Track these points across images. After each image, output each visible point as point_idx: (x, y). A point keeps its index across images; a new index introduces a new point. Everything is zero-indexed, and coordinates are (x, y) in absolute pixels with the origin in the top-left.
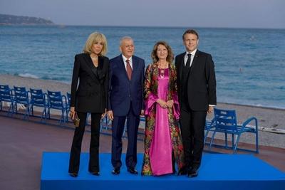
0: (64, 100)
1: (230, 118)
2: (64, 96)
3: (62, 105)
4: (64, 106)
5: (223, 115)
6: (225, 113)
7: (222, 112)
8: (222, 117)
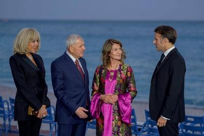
0: (6, 106)
1: (198, 125)
2: (6, 101)
3: (3, 112)
4: (7, 113)
5: (190, 122)
6: (192, 120)
7: (189, 119)
8: (188, 124)
